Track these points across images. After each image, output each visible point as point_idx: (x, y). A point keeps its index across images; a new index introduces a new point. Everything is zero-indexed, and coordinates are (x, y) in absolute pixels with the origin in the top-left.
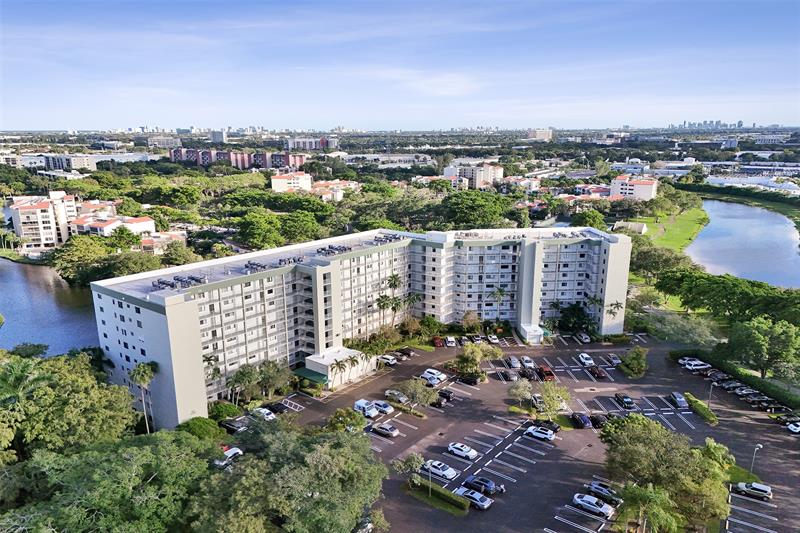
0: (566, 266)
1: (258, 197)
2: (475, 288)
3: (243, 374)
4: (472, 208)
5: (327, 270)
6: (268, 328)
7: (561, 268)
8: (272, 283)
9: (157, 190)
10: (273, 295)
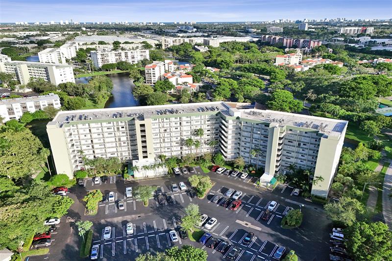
0: (305, 145)
2: (248, 145)
4: (353, 89)
5: (142, 122)
6: (122, 143)
7: (302, 145)
8: (123, 124)
9: (216, 61)
10: (124, 129)
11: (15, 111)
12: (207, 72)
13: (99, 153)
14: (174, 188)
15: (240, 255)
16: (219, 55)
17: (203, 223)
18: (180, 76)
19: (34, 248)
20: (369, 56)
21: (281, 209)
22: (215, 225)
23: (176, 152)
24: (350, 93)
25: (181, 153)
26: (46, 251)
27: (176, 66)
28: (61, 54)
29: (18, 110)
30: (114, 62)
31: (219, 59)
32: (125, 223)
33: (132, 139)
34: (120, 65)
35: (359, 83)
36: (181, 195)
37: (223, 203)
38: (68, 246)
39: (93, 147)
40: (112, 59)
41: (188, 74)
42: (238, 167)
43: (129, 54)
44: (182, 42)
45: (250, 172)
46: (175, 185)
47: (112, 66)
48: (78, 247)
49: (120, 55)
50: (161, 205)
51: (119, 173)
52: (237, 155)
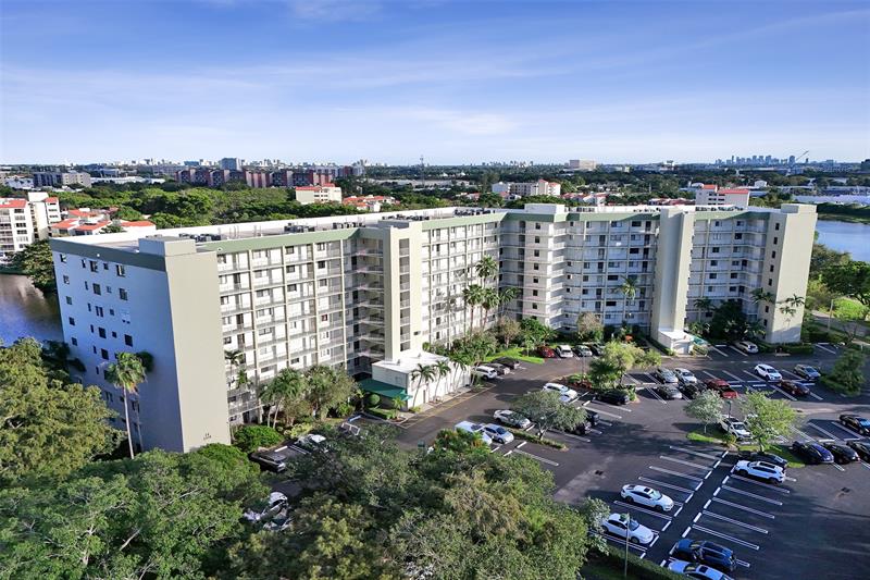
0: (716, 250)
1: (281, 206)
2: (592, 281)
3: (285, 382)
5: (404, 234)
8: (324, 253)
10: (325, 272)
42: (588, 337)
45: (622, 339)
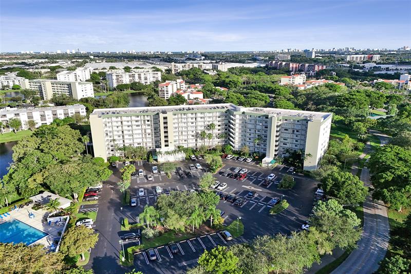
5: (165, 115)
6: (147, 135)
7: (295, 132)
8: (149, 118)
9: (224, 81)
10: (149, 123)
11: (47, 117)
12: (216, 90)
13: (128, 143)
14: (192, 167)
15: (245, 203)
16: (228, 77)
17: (216, 186)
18: (192, 93)
19: (86, 200)
20: (369, 78)
21: (278, 179)
22: (225, 188)
23: (191, 144)
24: (345, 103)
25: (196, 144)
26: (96, 202)
27: (187, 86)
28: (77, 76)
29: (49, 117)
30: (128, 83)
31: (227, 80)
32: (154, 188)
33: (155, 131)
34: (134, 86)
35: (353, 95)
36: (197, 172)
37: (232, 176)
38: (111, 199)
39: (123, 136)
40: (126, 80)
41: (199, 91)
42: (244, 154)
43: (143, 76)
44: (191, 67)
45: (254, 157)
46: (192, 165)
47: (125, 87)
48: (120, 200)
49: (133, 76)
50: (182, 178)
51: (145, 159)
52: (243, 145)
